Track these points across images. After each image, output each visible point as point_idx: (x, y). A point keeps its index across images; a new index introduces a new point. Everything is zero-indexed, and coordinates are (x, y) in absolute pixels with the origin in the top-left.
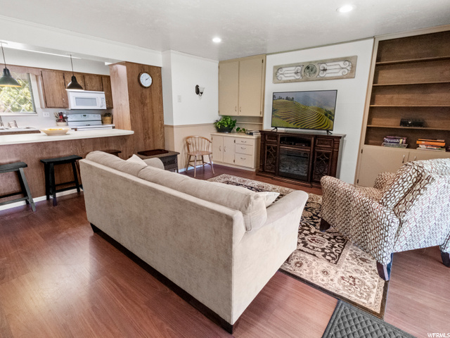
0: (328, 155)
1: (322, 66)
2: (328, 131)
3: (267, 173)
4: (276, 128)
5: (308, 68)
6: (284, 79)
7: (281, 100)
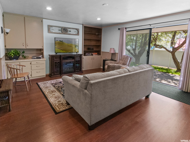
0: (79, 61)
1: (69, 30)
2: (77, 53)
3: (56, 74)
4: (57, 53)
5: (64, 29)
6: (54, 32)
7: (57, 42)
